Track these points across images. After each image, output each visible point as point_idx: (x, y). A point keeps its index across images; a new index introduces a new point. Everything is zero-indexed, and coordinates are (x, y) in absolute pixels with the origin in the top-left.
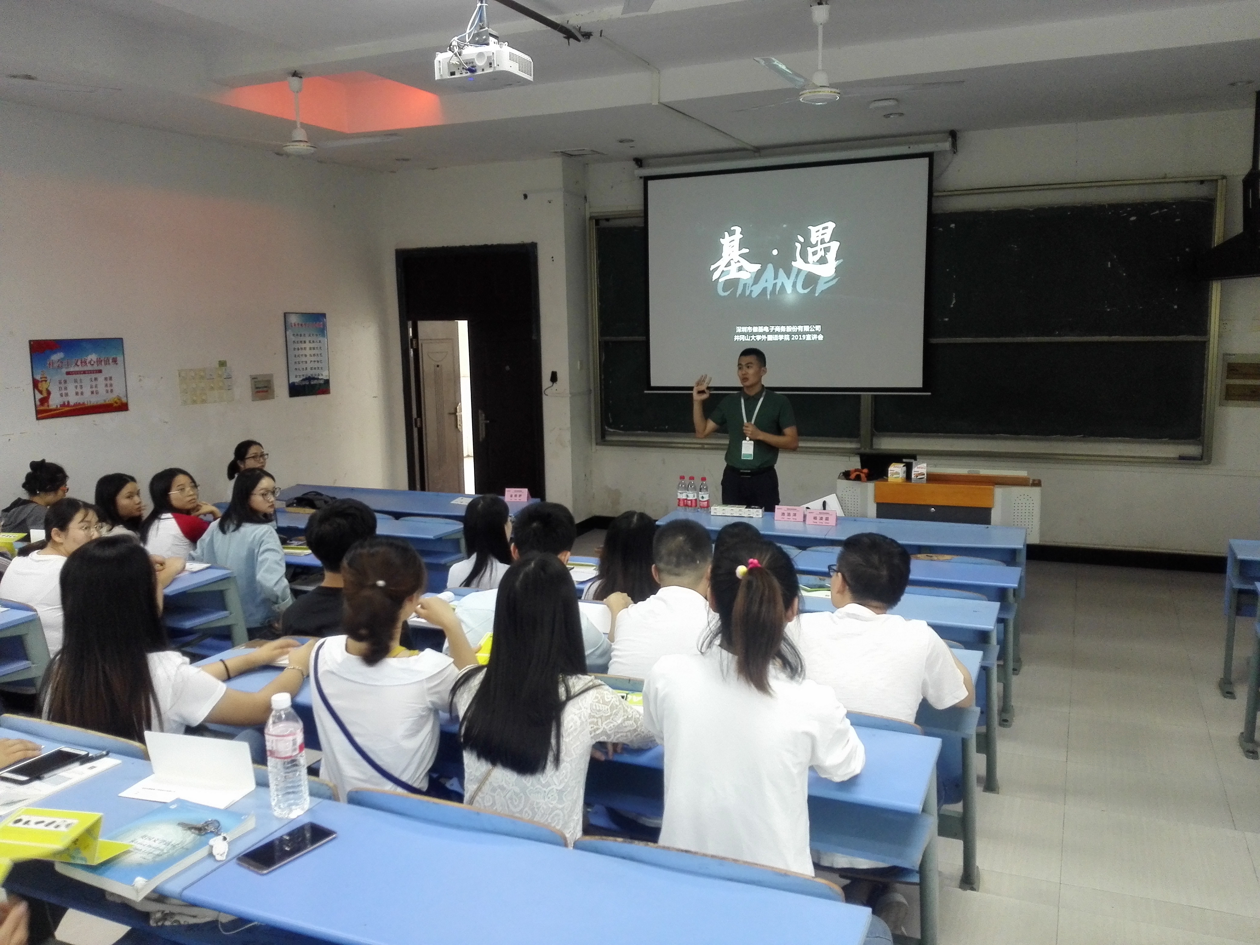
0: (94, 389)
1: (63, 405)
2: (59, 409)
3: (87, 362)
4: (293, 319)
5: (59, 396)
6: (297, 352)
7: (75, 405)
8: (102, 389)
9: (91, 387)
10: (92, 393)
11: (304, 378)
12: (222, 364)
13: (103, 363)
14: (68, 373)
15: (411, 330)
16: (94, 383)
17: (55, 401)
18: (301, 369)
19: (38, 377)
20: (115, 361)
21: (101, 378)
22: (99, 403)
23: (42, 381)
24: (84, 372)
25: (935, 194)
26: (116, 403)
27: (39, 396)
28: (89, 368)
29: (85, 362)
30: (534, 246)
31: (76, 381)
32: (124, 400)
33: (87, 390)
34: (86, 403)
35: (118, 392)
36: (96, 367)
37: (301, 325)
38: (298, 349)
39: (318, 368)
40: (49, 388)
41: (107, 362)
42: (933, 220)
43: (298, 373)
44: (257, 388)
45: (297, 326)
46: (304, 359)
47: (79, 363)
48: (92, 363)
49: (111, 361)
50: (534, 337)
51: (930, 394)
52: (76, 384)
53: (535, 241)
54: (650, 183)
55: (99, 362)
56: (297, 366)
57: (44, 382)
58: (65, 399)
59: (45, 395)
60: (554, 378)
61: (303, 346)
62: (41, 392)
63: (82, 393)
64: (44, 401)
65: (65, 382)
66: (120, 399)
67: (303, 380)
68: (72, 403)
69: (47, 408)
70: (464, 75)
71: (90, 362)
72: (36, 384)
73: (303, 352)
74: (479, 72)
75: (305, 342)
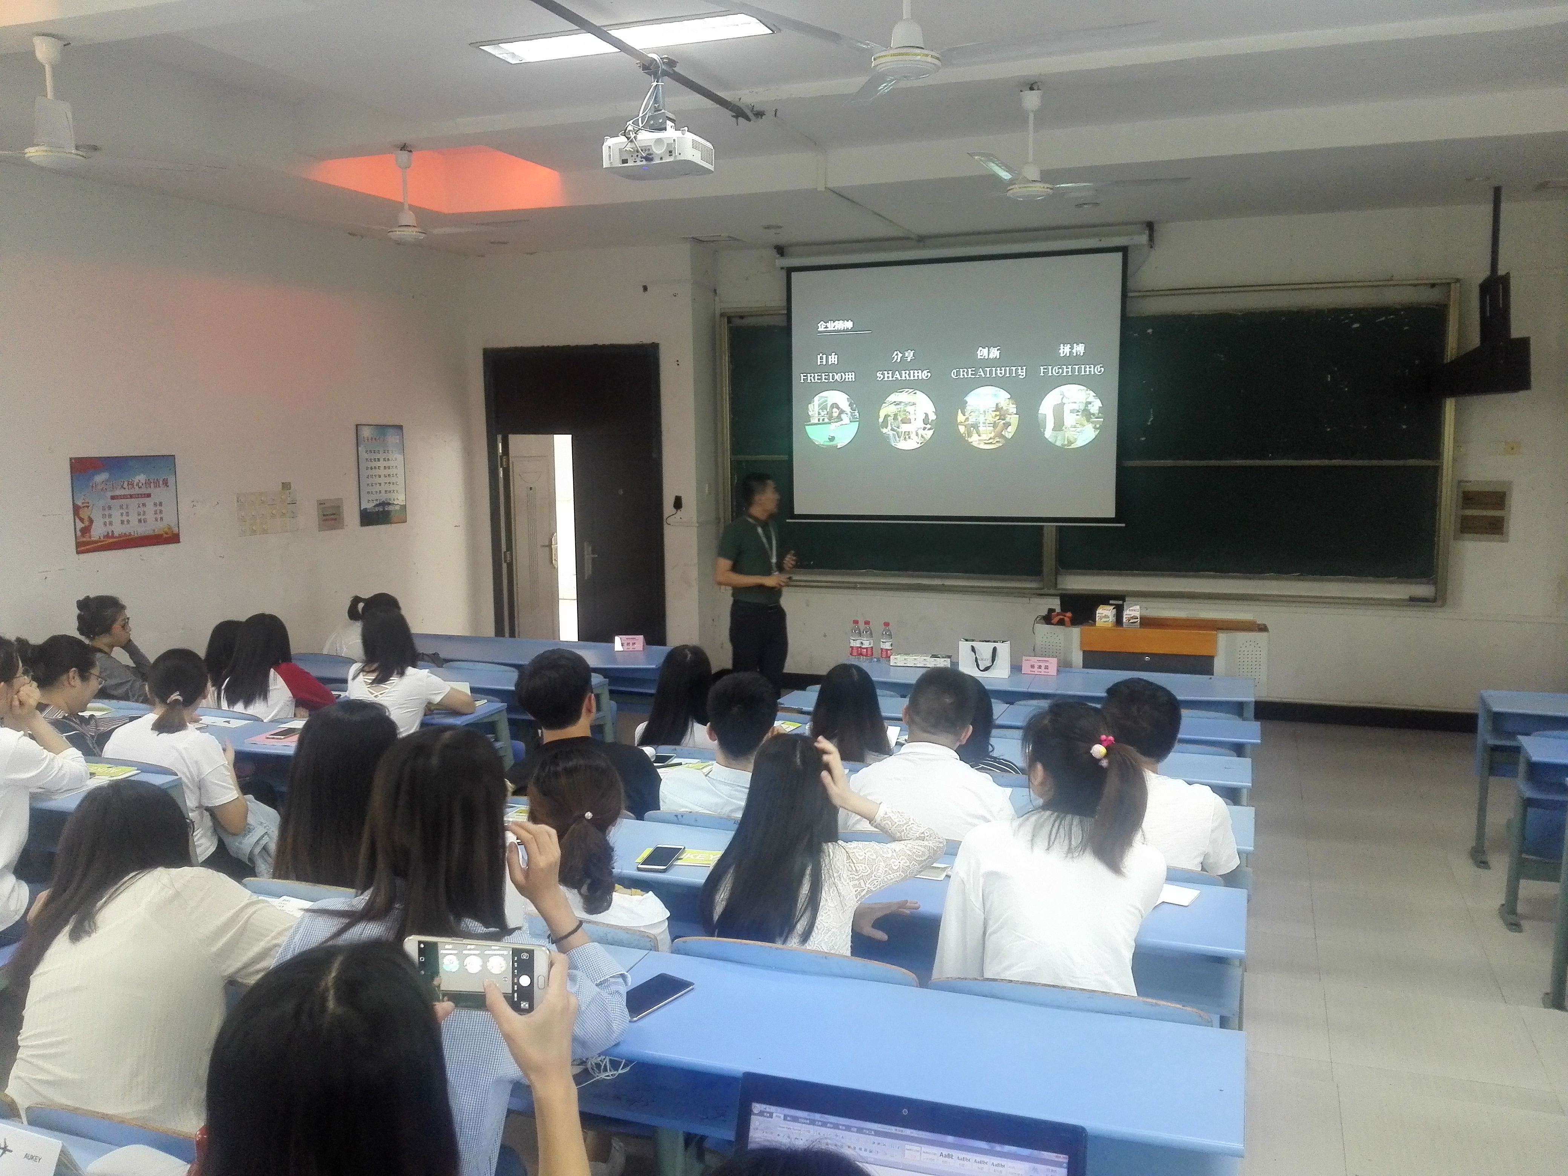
0: (142, 517)
1: (107, 536)
2: (103, 541)
3: (135, 484)
4: (366, 432)
5: (102, 524)
6: (370, 472)
7: (120, 536)
8: (150, 516)
9: (139, 515)
10: (140, 521)
11: (378, 503)
12: (286, 486)
13: (152, 485)
14: (113, 498)
15: (500, 445)
16: (141, 510)
17: (98, 532)
18: (374, 493)
19: (79, 503)
20: (166, 483)
21: (149, 502)
22: (147, 533)
23: (84, 507)
24: (131, 496)
25: (1130, 294)
26: (167, 534)
27: (80, 525)
28: (136, 491)
29: (133, 485)
30: (655, 347)
31: (121, 507)
32: (175, 530)
33: (134, 518)
34: (133, 534)
35: (169, 519)
36: (144, 491)
37: (375, 439)
38: (371, 468)
39: (394, 491)
40: (91, 516)
41: (157, 485)
42: (1128, 323)
43: (371, 497)
44: (324, 515)
45: (370, 441)
46: (378, 480)
47: (125, 485)
48: (140, 485)
49: (161, 482)
50: (654, 455)
51: (1123, 525)
52: (121, 511)
53: (656, 341)
54: (794, 275)
55: (148, 483)
56: (370, 489)
57: (86, 508)
58: (109, 529)
59: (87, 523)
60: (678, 503)
61: (377, 464)
62: (82, 520)
63: (128, 521)
64: (86, 531)
65: (110, 508)
66: (170, 528)
67: (377, 505)
68: (116, 534)
69: (89, 540)
70: (639, 163)
71: (138, 484)
72: (76, 510)
73: (377, 472)
74: (657, 161)
75: (379, 460)
